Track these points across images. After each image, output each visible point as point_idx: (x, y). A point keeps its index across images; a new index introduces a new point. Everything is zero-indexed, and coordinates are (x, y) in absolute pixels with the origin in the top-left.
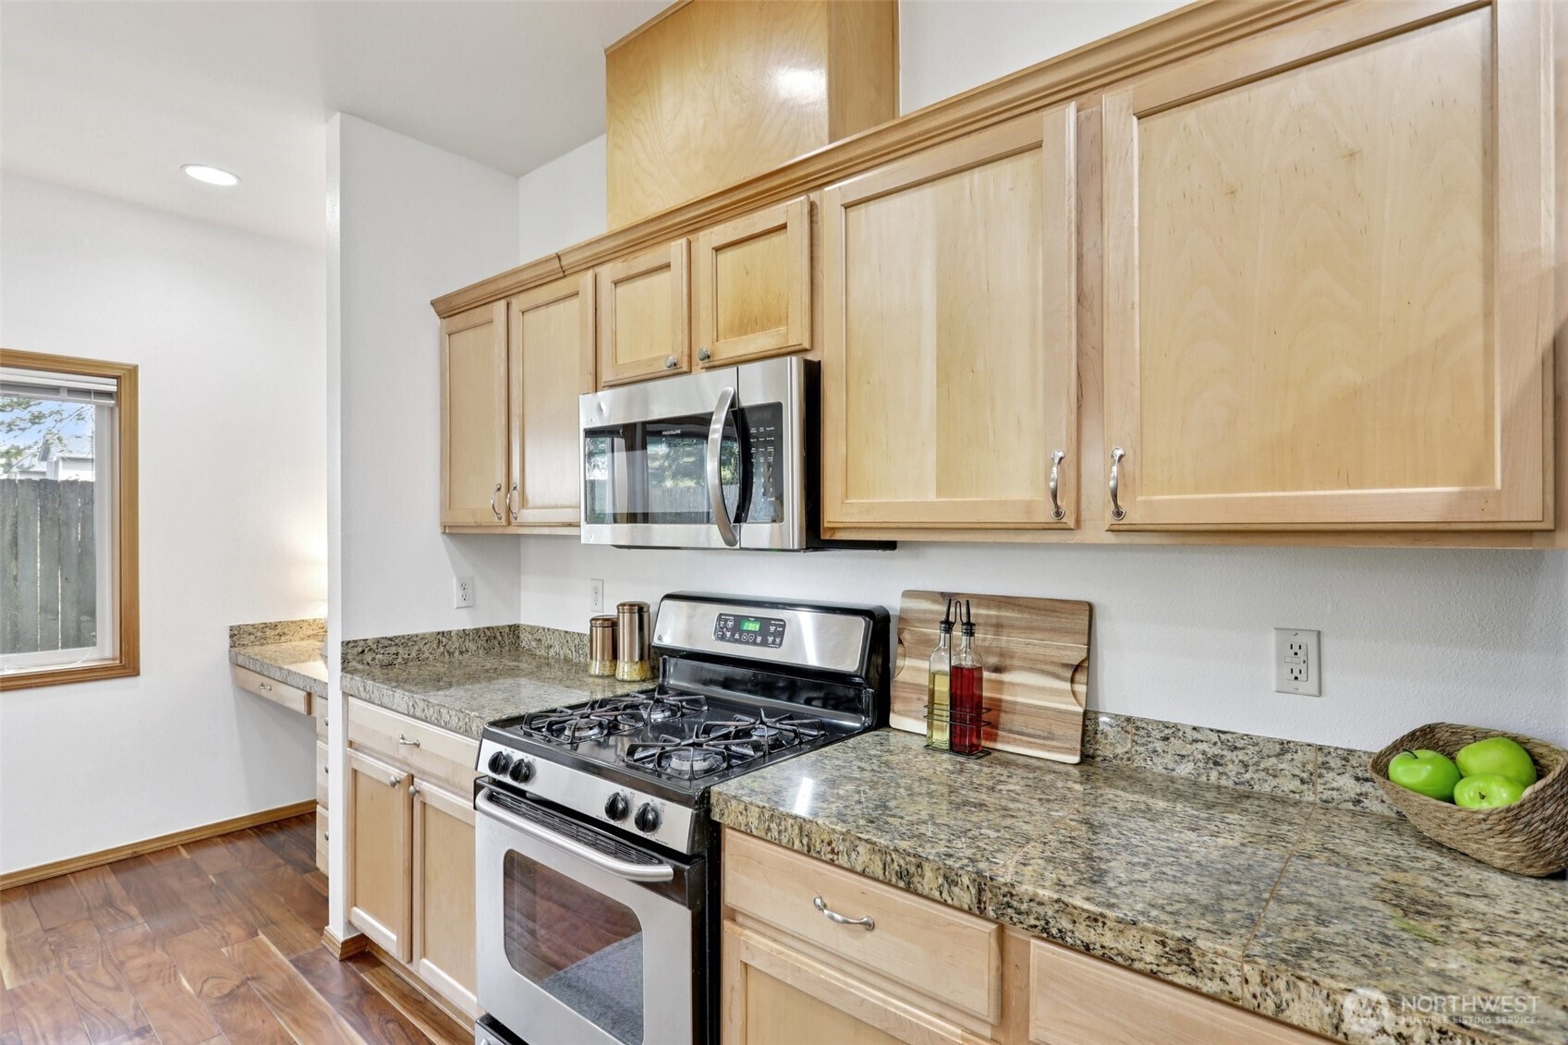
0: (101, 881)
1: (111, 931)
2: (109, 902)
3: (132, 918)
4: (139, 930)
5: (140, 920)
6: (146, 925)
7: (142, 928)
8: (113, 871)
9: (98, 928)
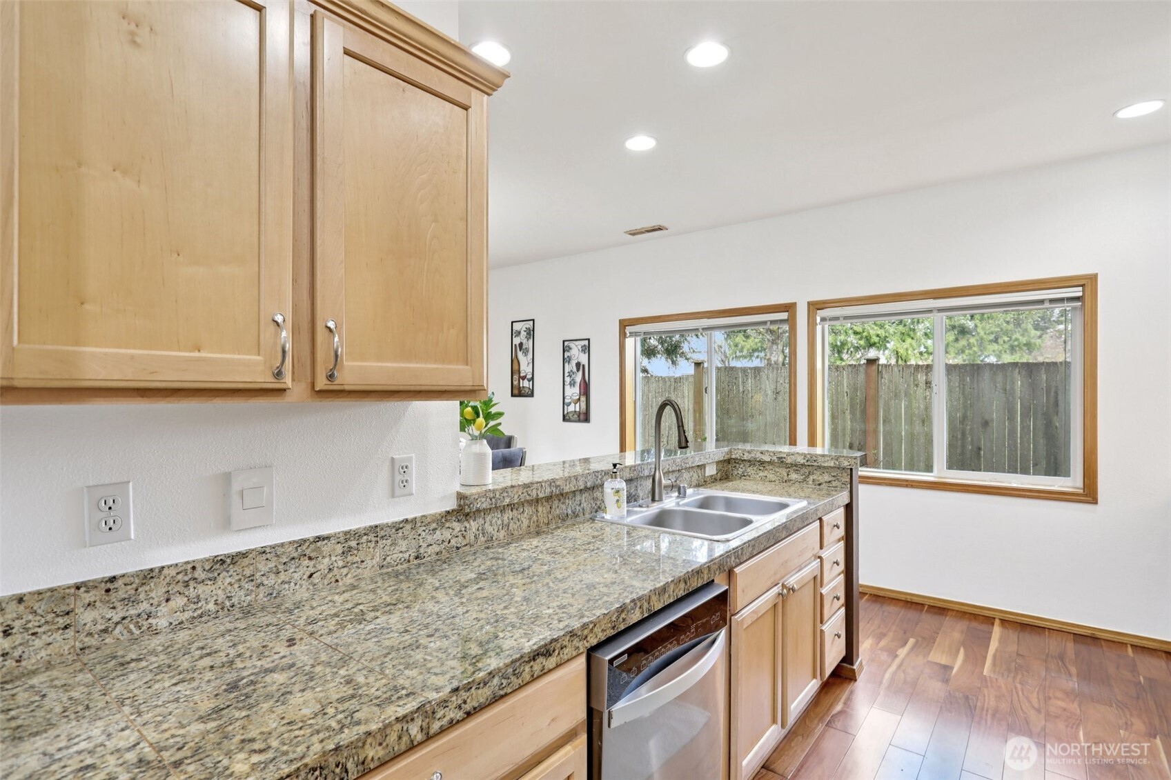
0: (1064, 643)
1: (1053, 675)
2: (1061, 657)
3: (1070, 675)
4: (1071, 684)
5: (1075, 679)
6: (1076, 684)
7: (1073, 684)
8: (1074, 641)
9: (1047, 669)
